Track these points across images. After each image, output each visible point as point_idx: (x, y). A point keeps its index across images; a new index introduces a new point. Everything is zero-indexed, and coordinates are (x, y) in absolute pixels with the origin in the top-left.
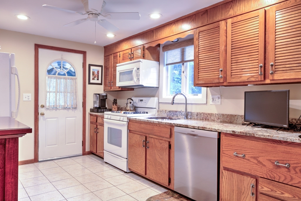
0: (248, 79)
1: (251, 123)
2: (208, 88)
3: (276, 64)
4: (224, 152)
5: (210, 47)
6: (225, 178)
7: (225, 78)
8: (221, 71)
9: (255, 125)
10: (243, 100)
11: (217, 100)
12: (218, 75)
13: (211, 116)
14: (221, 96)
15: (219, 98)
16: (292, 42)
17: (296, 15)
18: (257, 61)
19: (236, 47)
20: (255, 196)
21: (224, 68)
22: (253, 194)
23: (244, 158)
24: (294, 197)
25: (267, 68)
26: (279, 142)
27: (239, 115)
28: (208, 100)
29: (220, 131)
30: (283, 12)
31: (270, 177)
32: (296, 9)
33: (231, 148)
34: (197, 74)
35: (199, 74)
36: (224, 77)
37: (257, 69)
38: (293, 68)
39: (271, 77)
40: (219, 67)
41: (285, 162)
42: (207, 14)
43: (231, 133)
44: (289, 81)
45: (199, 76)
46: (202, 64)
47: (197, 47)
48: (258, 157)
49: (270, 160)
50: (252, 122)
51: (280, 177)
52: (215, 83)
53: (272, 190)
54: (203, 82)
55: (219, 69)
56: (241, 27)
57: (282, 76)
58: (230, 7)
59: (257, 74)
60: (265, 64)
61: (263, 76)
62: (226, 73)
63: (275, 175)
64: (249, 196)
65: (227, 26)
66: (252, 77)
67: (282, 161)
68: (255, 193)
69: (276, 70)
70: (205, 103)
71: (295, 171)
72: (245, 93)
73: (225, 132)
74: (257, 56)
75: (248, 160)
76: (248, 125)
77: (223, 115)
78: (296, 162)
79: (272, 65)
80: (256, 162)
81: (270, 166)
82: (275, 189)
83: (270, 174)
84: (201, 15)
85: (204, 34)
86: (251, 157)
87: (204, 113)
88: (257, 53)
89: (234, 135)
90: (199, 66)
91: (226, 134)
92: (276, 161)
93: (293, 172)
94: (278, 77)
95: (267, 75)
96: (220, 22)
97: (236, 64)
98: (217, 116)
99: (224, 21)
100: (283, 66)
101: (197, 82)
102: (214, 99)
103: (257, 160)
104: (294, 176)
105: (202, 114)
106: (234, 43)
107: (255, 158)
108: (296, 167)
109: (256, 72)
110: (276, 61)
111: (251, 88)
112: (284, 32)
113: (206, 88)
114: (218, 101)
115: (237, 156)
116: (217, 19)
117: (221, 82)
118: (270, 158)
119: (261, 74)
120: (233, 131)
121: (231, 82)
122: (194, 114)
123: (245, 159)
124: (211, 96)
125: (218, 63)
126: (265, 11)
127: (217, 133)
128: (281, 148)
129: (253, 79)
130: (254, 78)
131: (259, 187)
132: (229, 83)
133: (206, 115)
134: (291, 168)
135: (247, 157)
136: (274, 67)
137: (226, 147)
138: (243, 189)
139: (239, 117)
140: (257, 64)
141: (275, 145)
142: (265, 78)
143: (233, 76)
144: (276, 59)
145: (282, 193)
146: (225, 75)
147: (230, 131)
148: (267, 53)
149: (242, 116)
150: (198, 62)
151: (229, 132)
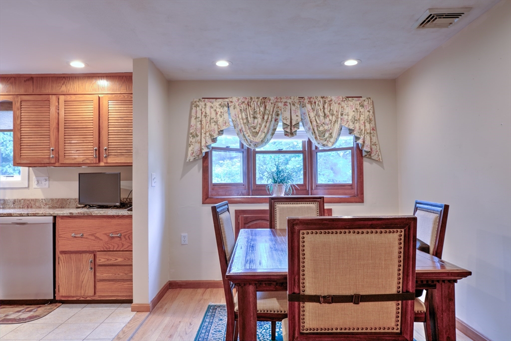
0: (83, 161)
1: (86, 206)
2: (31, 168)
3: (109, 149)
4: (61, 236)
5: (37, 122)
6: (63, 262)
7: (57, 159)
8: (52, 150)
9: (91, 207)
10: (78, 182)
11: (44, 182)
12: (49, 154)
13: (35, 202)
14: (49, 177)
15: (46, 180)
16: (122, 131)
17: (125, 109)
18: (92, 144)
19: (70, 127)
20: (93, 270)
21: (55, 148)
22: (91, 268)
23: (82, 238)
24: (125, 259)
25: (101, 151)
26: (113, 217)
27: (72, 199)
28: (30, 182)
29: (55, 215)
30: (115, 104)
31: (106, 248)
32: (124, 104)
33: (69, 230)
34: (19, 152)
35: (22, 152)
36: (56, 157)
37: (92, 152)
38: (123, 154)
39: (105, 160)
40: (49, 145)
41: (118, 233)
42: (33, 82)
43: (69, 215)
44: (120, 165)
45: (22, 154)
46: (25, 141)
47: (18, 118)
48: (95, 234)
49: (105, 234)
50: (87, 203)
51: (114, 246)
52: (44, 163)
53: (108, 260)
54: (28, 162)
55: (49, 148)
56: (75, 107)
57: (115, 160)
58: (62, 82)
59: (92, 156)
60: (99, 147)
61: (98, 159)
62: (58, 153)
63: (110, 246)
64: (88, 272)
65: (58, 102)
66: (87, 159)
67: (115, 232)
68: (93, 267)
69: (109, 154)
70: (27, 186)
71: (125, 238)
72: (79, 174)
73: (62, 215)
74: (92, 139)
75: (86, 238)
76: (83, 207)
77: (52, 200)
78: (125, 231)
79: (106, 150)
80: (93, 238)
81: (106, 239)
82: (110, 258)
83: (106, 246)
84: (23, 81)
85: (29, 104)
86: (89, 235)
87: (25, 200)
88: (92, 136)
89: (71, 217)
90: (22, 142)
91: (63, 217)
92: (110, 233)
93: (123, 239)
94: (111, 160)
95: (101, 158)
96: (51, 96)
97: (69, 144)
98: (44, 201)
99: (55, 96)
100: (115, 151)
101: (19, 161)
102: (40, 182)
103: (95, 236)
104: (124, 243)
105: (22, 201)
106: (67, 122)
107: (92, 235)
108: (126, 235)
109: (90, 154)
110: (109, 146)
111: (85, 170)
112: (116, 121)
113: (27, 168)
114: (46, 184)
115: (75, 237)
116: (47, 92)
117: (52, 162)
118: (105, 232)
119: (96, 157)
120: (70, 213)
121: (64, 163)
122: (9, 201)
123: (84, 238)
124: (34, 177)
125: (48, 141)
126: (99, 98)
127: (52, 217)
128: (115, 221)
129: (88, 161)
130: (90, 160)
131: (97, 260)
132: (61, 164)
133: (28, 202)
134: (122, 237)
135: (85, 236)
136: (107, 151)
137: (63, 230)
138: (82, 267)
139: (72, 200)
140: (92, 146)
141: (110, 220)
142: (99, 161)
143: (66, 157)
144: (109, 144)
145: (116, 259)
146: (57, 155)
147: (67, 213)
148: (101, 138)
149: (75, 199)
150: (19, 137)
151: (66, 215)
